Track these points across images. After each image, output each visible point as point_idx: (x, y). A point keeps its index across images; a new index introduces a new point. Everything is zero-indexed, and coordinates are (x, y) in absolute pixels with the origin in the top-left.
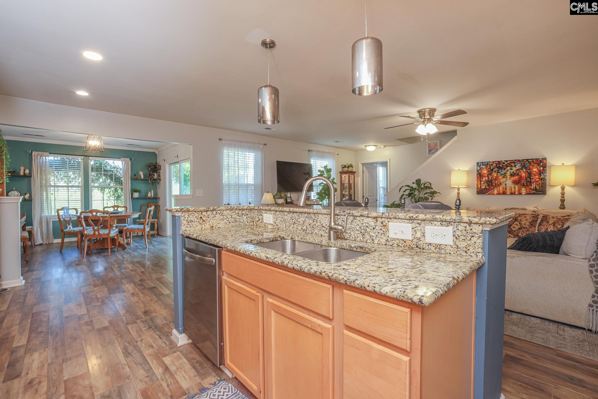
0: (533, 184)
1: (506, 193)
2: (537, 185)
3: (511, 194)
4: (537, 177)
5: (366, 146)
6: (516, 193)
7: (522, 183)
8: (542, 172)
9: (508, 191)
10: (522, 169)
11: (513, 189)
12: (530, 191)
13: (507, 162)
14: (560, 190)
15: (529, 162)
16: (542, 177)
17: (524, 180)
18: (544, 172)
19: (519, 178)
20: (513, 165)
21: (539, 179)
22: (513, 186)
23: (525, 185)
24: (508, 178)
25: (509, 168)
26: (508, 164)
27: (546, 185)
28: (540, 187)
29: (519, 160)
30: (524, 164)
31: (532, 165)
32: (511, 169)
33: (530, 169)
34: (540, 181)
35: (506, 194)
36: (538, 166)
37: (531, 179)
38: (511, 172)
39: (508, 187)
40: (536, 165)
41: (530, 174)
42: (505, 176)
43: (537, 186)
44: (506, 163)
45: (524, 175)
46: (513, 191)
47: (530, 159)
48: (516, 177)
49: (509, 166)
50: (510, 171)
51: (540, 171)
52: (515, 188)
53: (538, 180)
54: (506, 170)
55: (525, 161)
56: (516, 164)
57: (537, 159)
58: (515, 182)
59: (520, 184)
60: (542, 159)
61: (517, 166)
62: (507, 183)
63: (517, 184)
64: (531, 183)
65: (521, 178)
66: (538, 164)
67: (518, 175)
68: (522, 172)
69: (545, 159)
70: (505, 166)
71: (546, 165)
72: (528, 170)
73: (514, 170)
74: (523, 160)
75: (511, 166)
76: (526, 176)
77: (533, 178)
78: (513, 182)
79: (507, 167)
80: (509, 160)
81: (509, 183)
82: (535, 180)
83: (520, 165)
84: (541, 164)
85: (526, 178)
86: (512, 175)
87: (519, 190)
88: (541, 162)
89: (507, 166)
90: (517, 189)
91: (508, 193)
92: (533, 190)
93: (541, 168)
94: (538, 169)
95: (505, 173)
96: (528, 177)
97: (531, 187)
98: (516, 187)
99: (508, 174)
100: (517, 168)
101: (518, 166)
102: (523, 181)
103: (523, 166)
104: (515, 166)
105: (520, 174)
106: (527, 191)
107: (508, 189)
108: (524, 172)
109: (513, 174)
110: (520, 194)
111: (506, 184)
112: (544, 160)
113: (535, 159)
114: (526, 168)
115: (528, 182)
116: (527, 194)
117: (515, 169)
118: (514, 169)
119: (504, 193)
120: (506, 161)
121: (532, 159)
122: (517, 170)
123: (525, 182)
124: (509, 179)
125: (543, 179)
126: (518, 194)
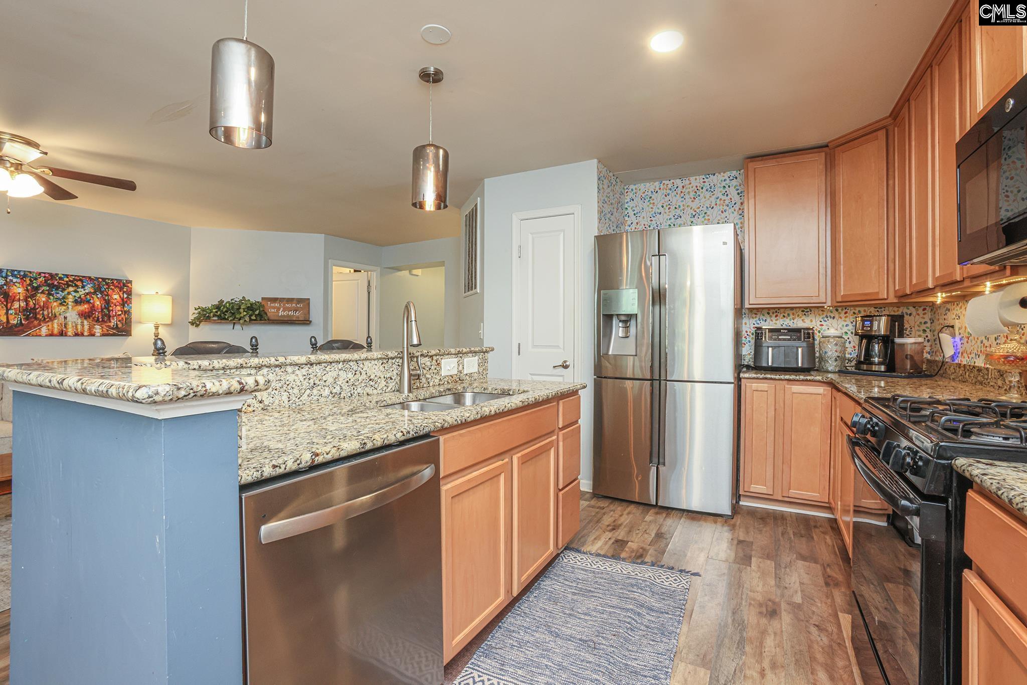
0: (113, 319)
1: (65, 333)
2: (119, 321)
3: (76, 335)
4: (119, 308)
6: (86, 334)
7: (95, 317)
8: (126, 301)
9: (70, 330)
10: (95, 293)
11: (79, 327)
12: (108, 330)
13: (68, 278)
14: (154, 330)
15: (107, 284)
16: (125, 309)
17: (99, 312)
18: (128, 302)
19: (91, 308)
20: (79, 283)
21: (122, 311)
22: (79, 321)
23: (101, 320)
24: (70, 307)
25: (71, 289)
26: (70, 281)
27: (131, 322)
28: (122, 324)
29: (90, 278)
30: (99, 285)
31: (111, 289)
32: (76, 291)
33: (108, 295)
34: (123, 316)
35: (66, 335)
36: (120, 291)
37: (109, 311)
38: (75, 296)
39: (70, 323)
40: (117, 290)
41: (108, 302)
42: (65, 302)
43: (118, 323)
44: (66, 279)
45: (98, 303)
46: (79, 330)
47: (109, 279)
48: (86, 306)
49: (72, 286)
50: (74, 294)
51: (123, 300)
52: (83, 325)
53: (120, 313)
54: (66, 292)
55: (100, 280)
56: (84, 284)
57: (119, 281)
58: (82, 315)
59: (91, 318)
60: (126, 281)
61: (86, 288)
62: (67, 315)
63: (85, 319)
64: (109, 317)
65: (93, 308)
66: (121, 289)
67: (88, 302)
68: (96, 299)
69: (130, 282)
70: (64, 284)
71: (131, 291)
72: (106, 295)
73: (81, 293)
74: (98, 278)
75: (76, 286)
76: (101, 306)
77: (112, 310)
78: (79, 315)
79: (68, 287)
80: (73, 276)
81: (72, 315)
82: (116, 313)
83: (92, 287)
84: (125, 290)
85: (102, 310)
86: (77, 302)
87: (91, 328)
88: (124, 285)
89: (69, 286)
90: (86, 327)
91: (69, 334)
92: (113, 329)
93: (125, 296)
94: (120, 296)
95: (64, 298)
96: (105, 308)
97: (109, 324)
98: (85, 322)
99: (70, 299)
100: (87, 291)
101: (89, 288)
102: (97, 313)
103: (98, 289)
104: (83, 287)
105: (92, 301)
106: (104, 330)
107: (70, 325)
108: (98, 298)
109: (79, 300)
110: (92, 335)
111: (65, 318)
112: (128, 283)
113: (116, 280)
114: (102, 293)
115: (106, 315)
116: (103, 335)
117: (84, 292)
118: (82, 292)
119: (62, 334)
120: (67, 276)
121: (112, 279)
122: (87, 294)
123: (99, 315)
124: (72, 308)
125: (128, 313)
126: (89, 335)
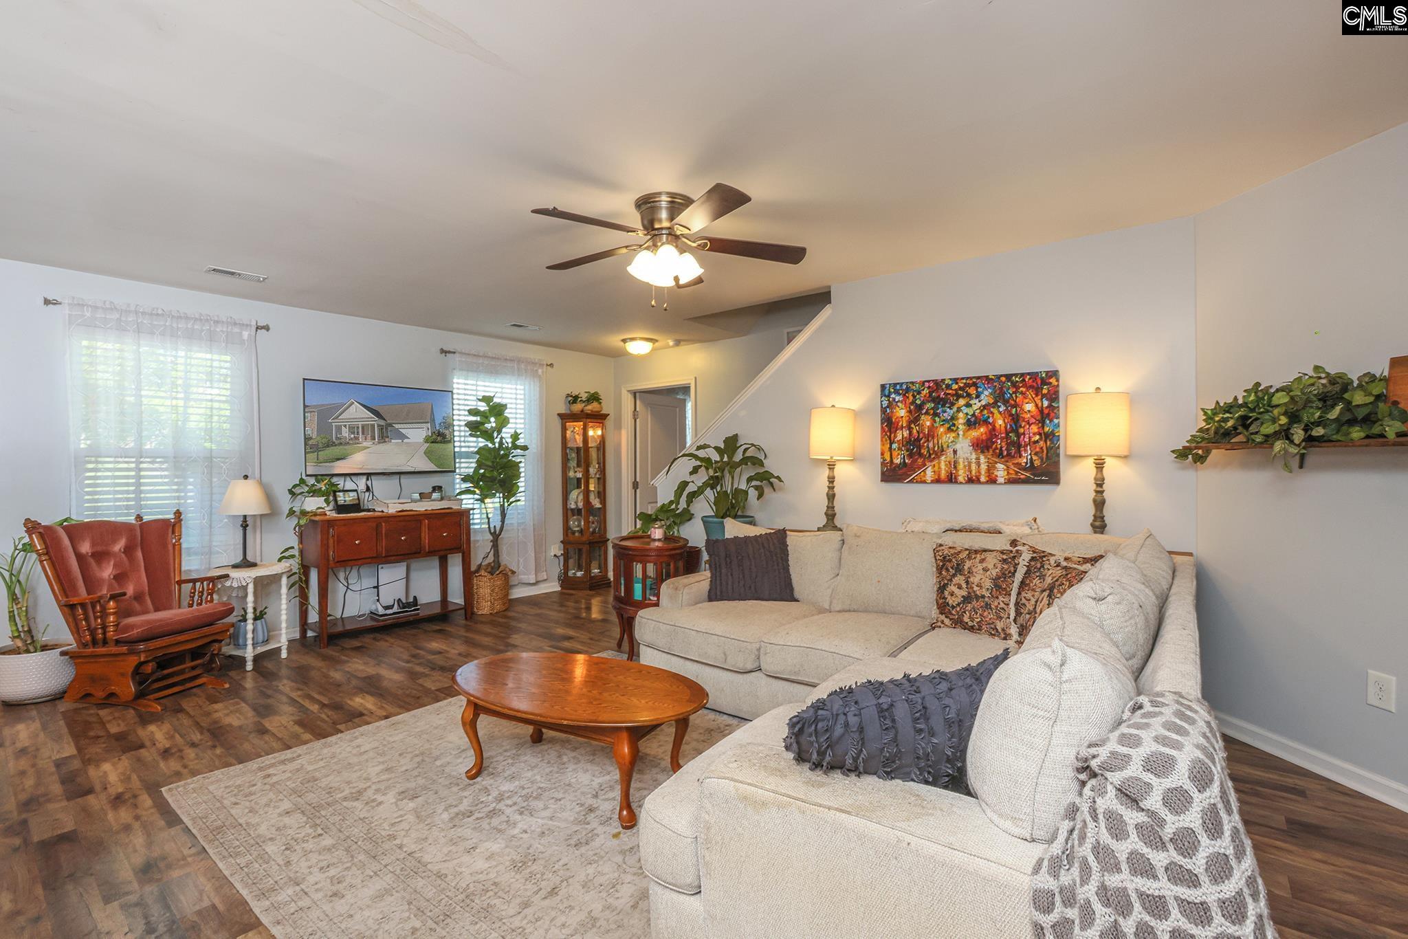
0: (1026, 451)
1: (955, 478)
2: (1036, 454)
3: (970, 481)
4: (1034, 428)
5: (624, 341)
6: (983, 479)
7: (996, 448)
8: (1048, 415)
9: (961, 472)
10: (995, 404)
11: (974, 467)
12: (1017, 473)
13: (957, 383)
14: (1093, 471)
15: (1014, 385)
16: (1046, 429)
17: (1002, 439)
18: (1052, 415)
19: (990, 432)
20: (972, 391)
21: (1040, 434)
22: (974, 456)
23: (1005, 453)
24: (961, 433)
25: (962, 402)
26: (960, 388)
27: (1058, 455)
28: (1042, 460)
29: (987, 377)
30: (1001, 389)
31: (1022, 393)
32: (968, 405)
33: (1015, 406)
34: (1042, 443)
35: (956, 482)
36: (1037, 395)
37: (1018, 436)
38: (967, 414)
39: (961, 461)
40: (1031, 394)
41: (1016, 419)
42: (954, 425)
43: (1035, 458)
44: (955, 387)
45: (1000, 422)
46: (973, 473)
47: (1016, 375)
48: (982, 430)
49: (963, 397)
50: (965, 410)
51: (1041, 411)
52: (978, 464)
53: (1037, 437)
54: (955, 409)
55: (1003, 379)
56: (980, 390)
57: (1034, 376)
58: (977, 446)
59: (991, 451)
60: (1047, 373)
61: (982, 397)
62: (958, 447)
63: (982, 452)
64: (1018, 446)
65: (993, 432)
66: (1038, 391)
67: (986, 422)
68: (997, 415)
69: (1054, 374)
70: (953, 395)
71: (1057, 393)
72: (1013, 406)
73: (975, 407)
74: (999, 377)
75: (969, 395)
76: (1006, 427)
77: (1024, 434)
78: (973, 445)
79: (957, 400)
80: (963, 379)
81: (962, 446)
82: (1030, 438)
83: (991, 394)
84: (1045, 391)
85: (1007, 433)
86: (971, 423)
87: (990, 469)
88: (1044, 382)
89: (959, 397)
90: (984, 467)
91: (961, 479)
92: (1025, 469)
93: (1046, 403)
94: (1037, 406)
95: (953, 418)
96: (1012, 431)
97: (1020, 460)
98: (982, 459)
99: (961, 419)
100: (983, 403)
101: (986, 397)
102: (999, 441)
103: (1000, 397)
104: (978, 396)
105: (991, 420)
106: (1011, 472)
107: (961, 466)
108: (1000, 413)
109: (973, 419)
110: (992, 481)
111: (955, 452)
112: (1051, 377)
113: (1029, 374)
114: (1006, 402)
115: (1013, 443)
116: (1010, 481)
117: (979, 405)
118: (976, 405)
119: (951, 479)
120: (956, 380)
121: (1022, 375)
122: (985, 407)
123: (1003, 444)
124: (964, 435)
125: (1051, 437)
126: (987, 482)
